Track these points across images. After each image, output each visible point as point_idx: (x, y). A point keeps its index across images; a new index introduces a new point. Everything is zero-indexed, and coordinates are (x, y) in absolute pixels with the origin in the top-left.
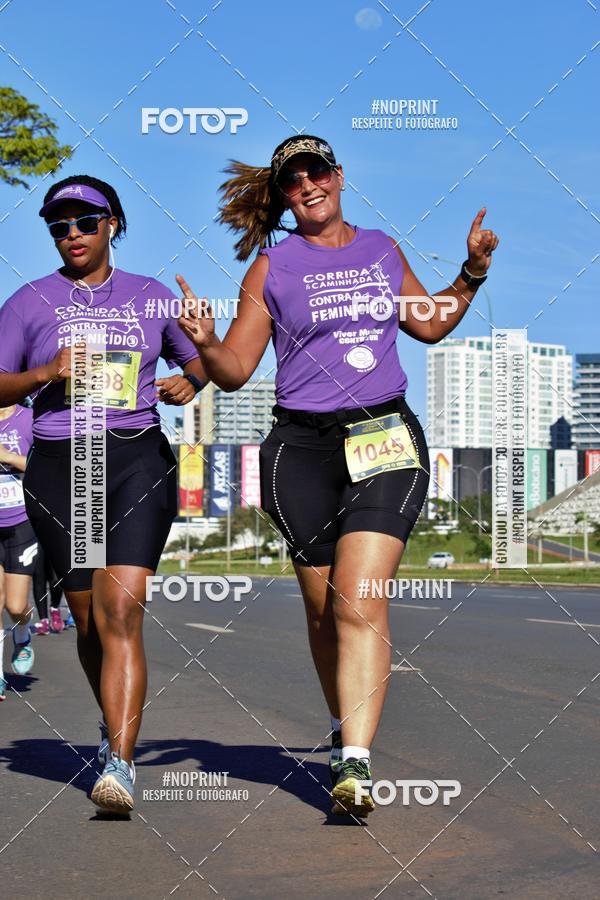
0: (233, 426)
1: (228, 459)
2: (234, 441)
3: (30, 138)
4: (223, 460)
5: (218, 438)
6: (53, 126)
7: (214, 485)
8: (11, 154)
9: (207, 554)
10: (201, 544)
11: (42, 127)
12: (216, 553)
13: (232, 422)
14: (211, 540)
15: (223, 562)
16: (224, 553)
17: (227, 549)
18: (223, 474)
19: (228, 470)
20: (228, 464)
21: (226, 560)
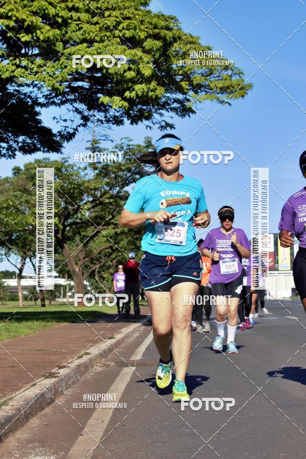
3: (231, 80)
6: (242, 73)
8: (221, 89)
11: (236, 74)
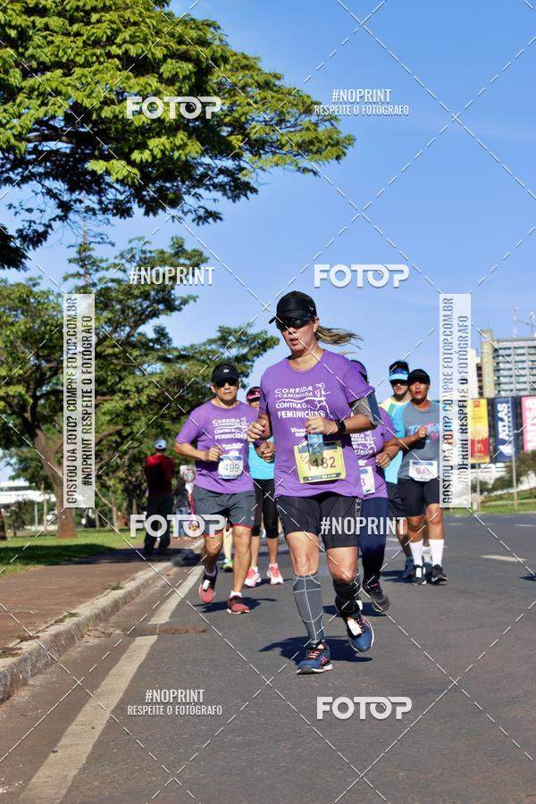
0: (512, 379)
1: (510, 410)
2: (514, 394)
3: (316, 130)
4: (506, 411)
5: (499, 391)
6: (336, 118)
7: (498, 433)
8: (300, 145)
9: (496, 496)
10: (490, 487)
11: (326, 121)
12: (505, 494)
13: (511, 376)
14: (498, 483)
15: (510, 502)
16: (512, 494)
17: (513, 490)
18: (506, 423)
19: (510, 419)
20: (510, 414)
21: (513, 500)
